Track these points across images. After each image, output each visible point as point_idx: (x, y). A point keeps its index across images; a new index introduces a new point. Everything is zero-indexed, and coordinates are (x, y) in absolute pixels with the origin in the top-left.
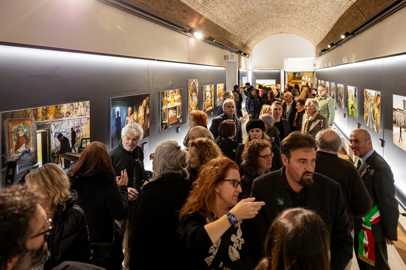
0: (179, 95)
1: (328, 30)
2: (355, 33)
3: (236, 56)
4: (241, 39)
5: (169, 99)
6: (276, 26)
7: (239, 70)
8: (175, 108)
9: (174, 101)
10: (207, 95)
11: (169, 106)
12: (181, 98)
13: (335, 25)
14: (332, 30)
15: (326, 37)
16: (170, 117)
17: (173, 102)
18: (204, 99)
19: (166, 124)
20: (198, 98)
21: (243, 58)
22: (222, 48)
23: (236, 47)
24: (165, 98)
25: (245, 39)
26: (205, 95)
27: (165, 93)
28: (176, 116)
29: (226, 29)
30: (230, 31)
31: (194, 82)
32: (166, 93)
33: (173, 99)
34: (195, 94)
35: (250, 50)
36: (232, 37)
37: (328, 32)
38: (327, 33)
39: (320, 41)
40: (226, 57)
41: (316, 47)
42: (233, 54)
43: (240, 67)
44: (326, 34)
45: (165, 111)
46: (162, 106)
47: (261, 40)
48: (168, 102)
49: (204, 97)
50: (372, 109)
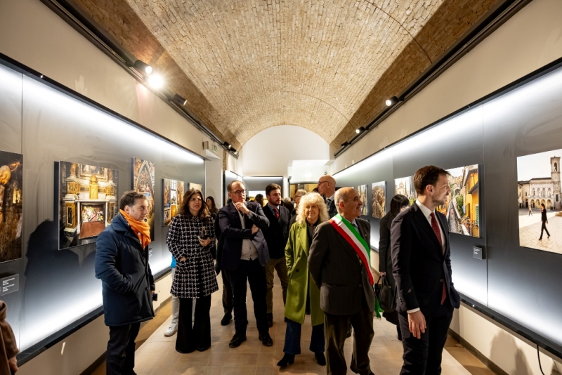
0: (111, 182)
1: (354, 109)
2: (406, 97)
3: (220, 150)
4: (228, 123)
5: (85, 182)
6: (279, 110)
7: (224, 172)
8: (100, 206)
9: (99, 191)
10: (172, 197)
11: (85, 197)
12: (117, 188)
13: (368, 97)
14: (362, 107)
15: (349, 122)
16: (86, 220)
17: (94, 191)
18: (166, 202)
19: (75, 235)
20: (153, 196)
21: (230, 157)
22: (199, 129)
23: (220, 136)
24: (73, 177)
25: (234, 126)
26: (169, 196)
27: (74, 167)
28: (103, 222)
29: (205, 95)
30: (211, 102)
31: (145, 166)
32: (77, 168)
33: (94, 186)
34: (148, 188)
35: (240, 148)
36: (214, 114)
37: (354, 112)
38: (352, 115)
39: (339, 132)
40: (205, 145)
41: (330, 145)
42: (216, 144)
43: (225, 168)
44: (349, 118)
45: (73, 207)
46: (64, 194)
47: (255, 134)
48: (82, 189)
49: (166, 199)
50: (454, 200)
